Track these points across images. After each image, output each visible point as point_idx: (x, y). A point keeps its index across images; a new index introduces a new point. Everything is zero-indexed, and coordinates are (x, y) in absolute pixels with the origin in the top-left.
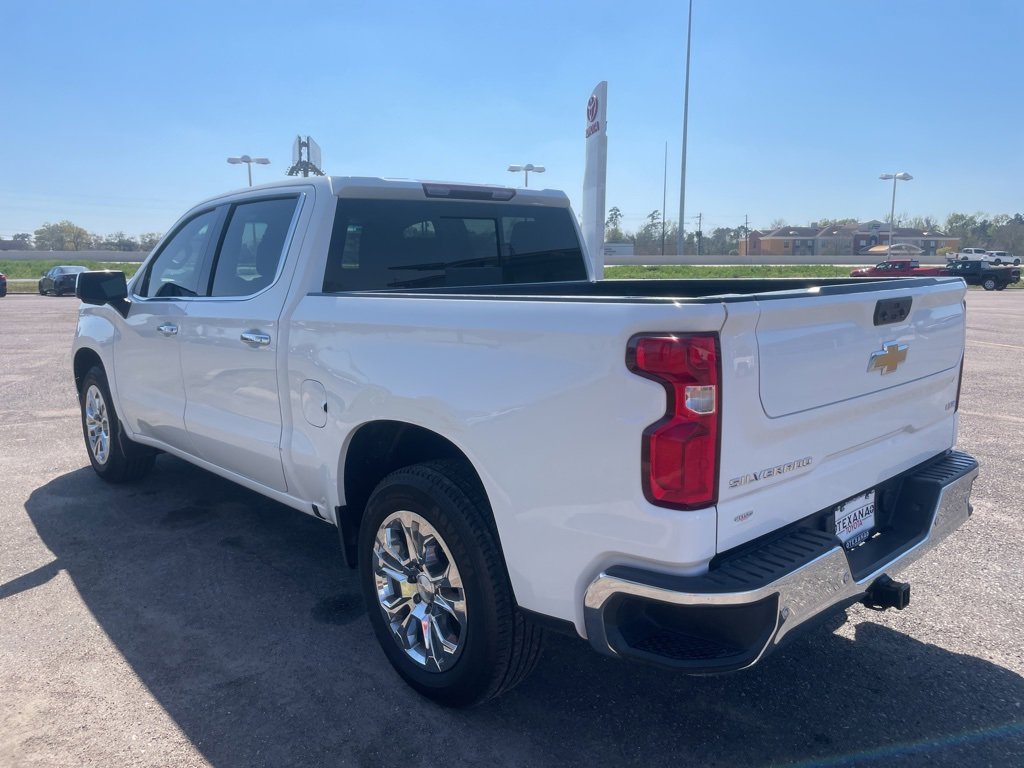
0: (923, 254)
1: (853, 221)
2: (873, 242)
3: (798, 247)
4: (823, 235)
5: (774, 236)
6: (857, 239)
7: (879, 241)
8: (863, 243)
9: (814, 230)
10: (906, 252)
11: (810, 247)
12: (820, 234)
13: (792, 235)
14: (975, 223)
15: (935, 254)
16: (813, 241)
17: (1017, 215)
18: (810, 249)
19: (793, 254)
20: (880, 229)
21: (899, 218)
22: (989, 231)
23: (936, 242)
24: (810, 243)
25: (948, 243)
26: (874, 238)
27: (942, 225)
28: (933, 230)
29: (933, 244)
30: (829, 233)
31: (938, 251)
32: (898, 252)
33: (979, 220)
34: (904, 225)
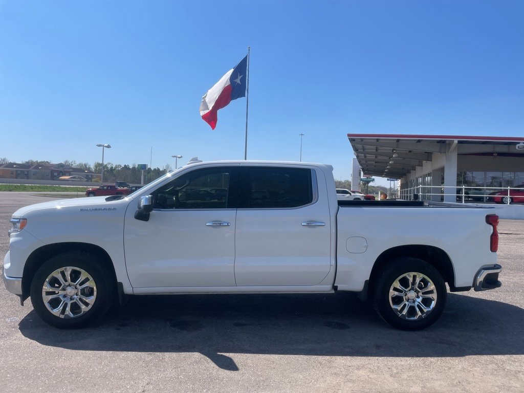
0: (86, 181)
1: (47, 162)
2: (61, 174)
3: (19, 174)
4: (33, 169)
5: (5, 167)
6: (52, 172)
7: (64, 174)
8: (56, 174)
9: (28, 165)
10: (79, 180)
11: (26, 174)
12: (32, 168)
13: (15, 167)
14: (107, 168)
15: (91, 181)
16: (28, 171)
17: (125, 165)
18: (27, 176)
19: (16, 178)
20: (64, 168)
21: (72, 163)
22: (114, 172)
23: (92, 176)
24: (26, 173)
25: (97, 177)
26: (61, 172)
27: (92, 167)
28: (89, 169)
29: (90, 177)
30: (37, 167)
31: (93, 180)
32: (74, 179)
33: (109, 166)
34: (74, 166)
